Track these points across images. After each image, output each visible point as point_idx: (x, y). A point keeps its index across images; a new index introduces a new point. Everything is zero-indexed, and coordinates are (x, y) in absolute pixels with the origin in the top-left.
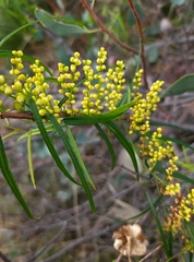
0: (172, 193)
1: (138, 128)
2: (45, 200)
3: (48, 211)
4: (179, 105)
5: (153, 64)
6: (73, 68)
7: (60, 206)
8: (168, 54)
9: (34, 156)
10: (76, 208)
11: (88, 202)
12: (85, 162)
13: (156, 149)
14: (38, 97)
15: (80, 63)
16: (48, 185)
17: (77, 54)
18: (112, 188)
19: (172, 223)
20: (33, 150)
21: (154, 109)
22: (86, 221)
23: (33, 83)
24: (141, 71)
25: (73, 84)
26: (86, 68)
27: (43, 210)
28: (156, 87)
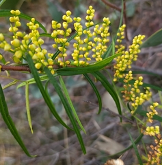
0: (152, 133)
1: (121, 76)
2: (40, 134)
3: (43, 143)
4: (153, 53)
5: (131, 18)
6: (65, 25)
7: (52, 138)
8: (144, 10)
9: (31, 96)
10: (66, 140)
11: (76, 135)
12: (73, 101)
13: (137, 95)
14: (35, 52)
15: (71, 20)
16: (42, 121)
17: (69, 12)
18: (96, 124)
19: (152, 159)
20: (30, 92)
21: (135, 59)
22: (75, 152)
23: (30, 39)
24: (124, 26)
25: (65, 40)
26: (76, 24)
27: (39, 142)
28: (138, 41)
